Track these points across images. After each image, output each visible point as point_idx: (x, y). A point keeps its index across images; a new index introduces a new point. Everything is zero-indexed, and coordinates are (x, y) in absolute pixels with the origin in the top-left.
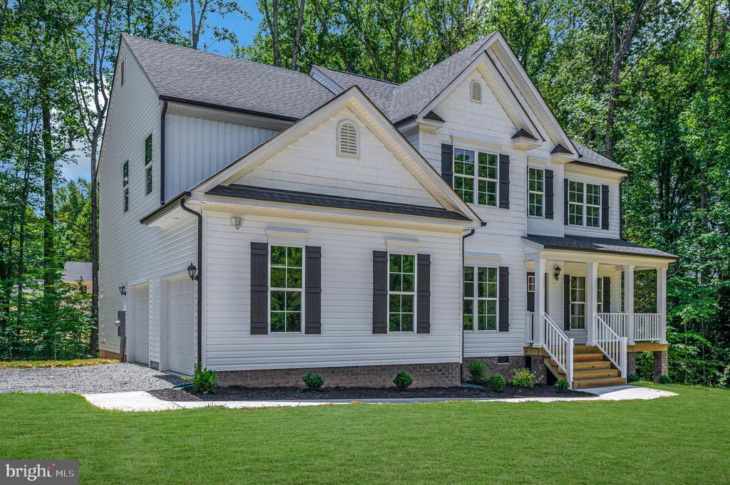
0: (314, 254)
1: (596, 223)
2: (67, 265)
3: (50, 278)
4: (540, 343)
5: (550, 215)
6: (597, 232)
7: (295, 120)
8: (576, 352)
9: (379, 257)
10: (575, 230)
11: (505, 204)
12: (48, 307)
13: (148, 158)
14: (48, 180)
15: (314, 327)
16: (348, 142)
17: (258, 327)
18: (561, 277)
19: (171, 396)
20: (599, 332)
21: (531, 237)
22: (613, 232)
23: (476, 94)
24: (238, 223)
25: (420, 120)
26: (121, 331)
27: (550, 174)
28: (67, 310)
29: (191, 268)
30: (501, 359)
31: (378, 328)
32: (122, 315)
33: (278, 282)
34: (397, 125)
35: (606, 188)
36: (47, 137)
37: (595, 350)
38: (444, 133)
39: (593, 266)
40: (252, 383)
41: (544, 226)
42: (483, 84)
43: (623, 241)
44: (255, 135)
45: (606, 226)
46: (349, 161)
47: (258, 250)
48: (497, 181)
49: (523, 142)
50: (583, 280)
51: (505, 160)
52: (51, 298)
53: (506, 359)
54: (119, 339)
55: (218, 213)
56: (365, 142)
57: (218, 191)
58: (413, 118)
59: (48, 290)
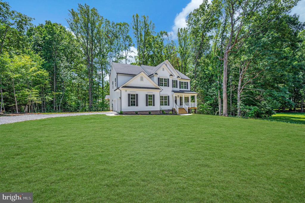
0: (137, 95)
1: (186, 88)
2: (106, 96)
3: (103, 98)
4: (174, 107)
5: (177, 87)
6: (186, 90)
7: (136, 75)
8: (179, 109)
9: (147, 95)
10: (181, 89)
11: (168, 86)
12: (103, 103)
13: (115, 82)
14: (103, 82)
15: (137, 105)
16: (142, 79)
17: (129, 106)
18: (179, 97)
19: (117, 114)
20: (184, 106)
21: (173, 91)
22: (189, 89)
23: (163, 70)
24: (126, 91)
25: (154, 74)
26: (112, 107)
27: (177, 81)
28: (106, 104)
29: (120, 97)
30: (168, 110)
31: (147, 105)
32: (112, 104)
33: (132, 99)
34: (149, 76)
35: (187, 83)
36: (102, 75)
37: (184, 108)
38: (158, 76)
39: (183, 95)
40: (128, 113)
41: (175, 89)
42: (164, 68)
43: (191, 91)
44: (131, 77)
45: (188, 89)
46: (142, 82)
47: (129, 95)
48: (167, 83)
49: (171, 76)
50: (182, 97)
51: (168, 79)
52: (103, 102)
53: (169, 110)
54: (112, 108)
55: (123, 90)
56: (144, 79)
57: (123, 87)
58: (153, 74)
59: (102, 101)
